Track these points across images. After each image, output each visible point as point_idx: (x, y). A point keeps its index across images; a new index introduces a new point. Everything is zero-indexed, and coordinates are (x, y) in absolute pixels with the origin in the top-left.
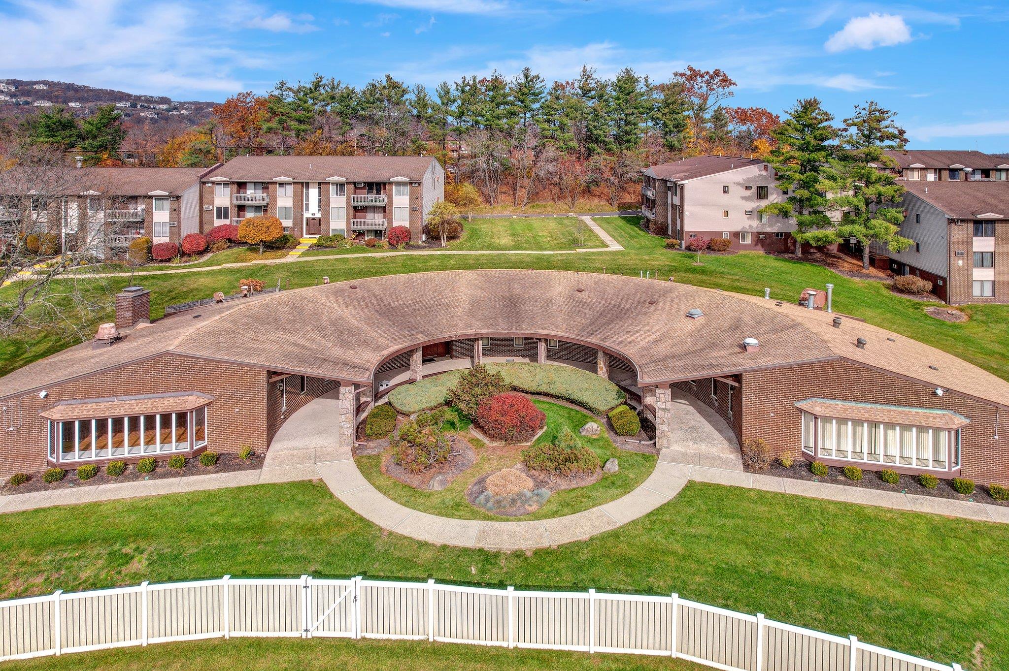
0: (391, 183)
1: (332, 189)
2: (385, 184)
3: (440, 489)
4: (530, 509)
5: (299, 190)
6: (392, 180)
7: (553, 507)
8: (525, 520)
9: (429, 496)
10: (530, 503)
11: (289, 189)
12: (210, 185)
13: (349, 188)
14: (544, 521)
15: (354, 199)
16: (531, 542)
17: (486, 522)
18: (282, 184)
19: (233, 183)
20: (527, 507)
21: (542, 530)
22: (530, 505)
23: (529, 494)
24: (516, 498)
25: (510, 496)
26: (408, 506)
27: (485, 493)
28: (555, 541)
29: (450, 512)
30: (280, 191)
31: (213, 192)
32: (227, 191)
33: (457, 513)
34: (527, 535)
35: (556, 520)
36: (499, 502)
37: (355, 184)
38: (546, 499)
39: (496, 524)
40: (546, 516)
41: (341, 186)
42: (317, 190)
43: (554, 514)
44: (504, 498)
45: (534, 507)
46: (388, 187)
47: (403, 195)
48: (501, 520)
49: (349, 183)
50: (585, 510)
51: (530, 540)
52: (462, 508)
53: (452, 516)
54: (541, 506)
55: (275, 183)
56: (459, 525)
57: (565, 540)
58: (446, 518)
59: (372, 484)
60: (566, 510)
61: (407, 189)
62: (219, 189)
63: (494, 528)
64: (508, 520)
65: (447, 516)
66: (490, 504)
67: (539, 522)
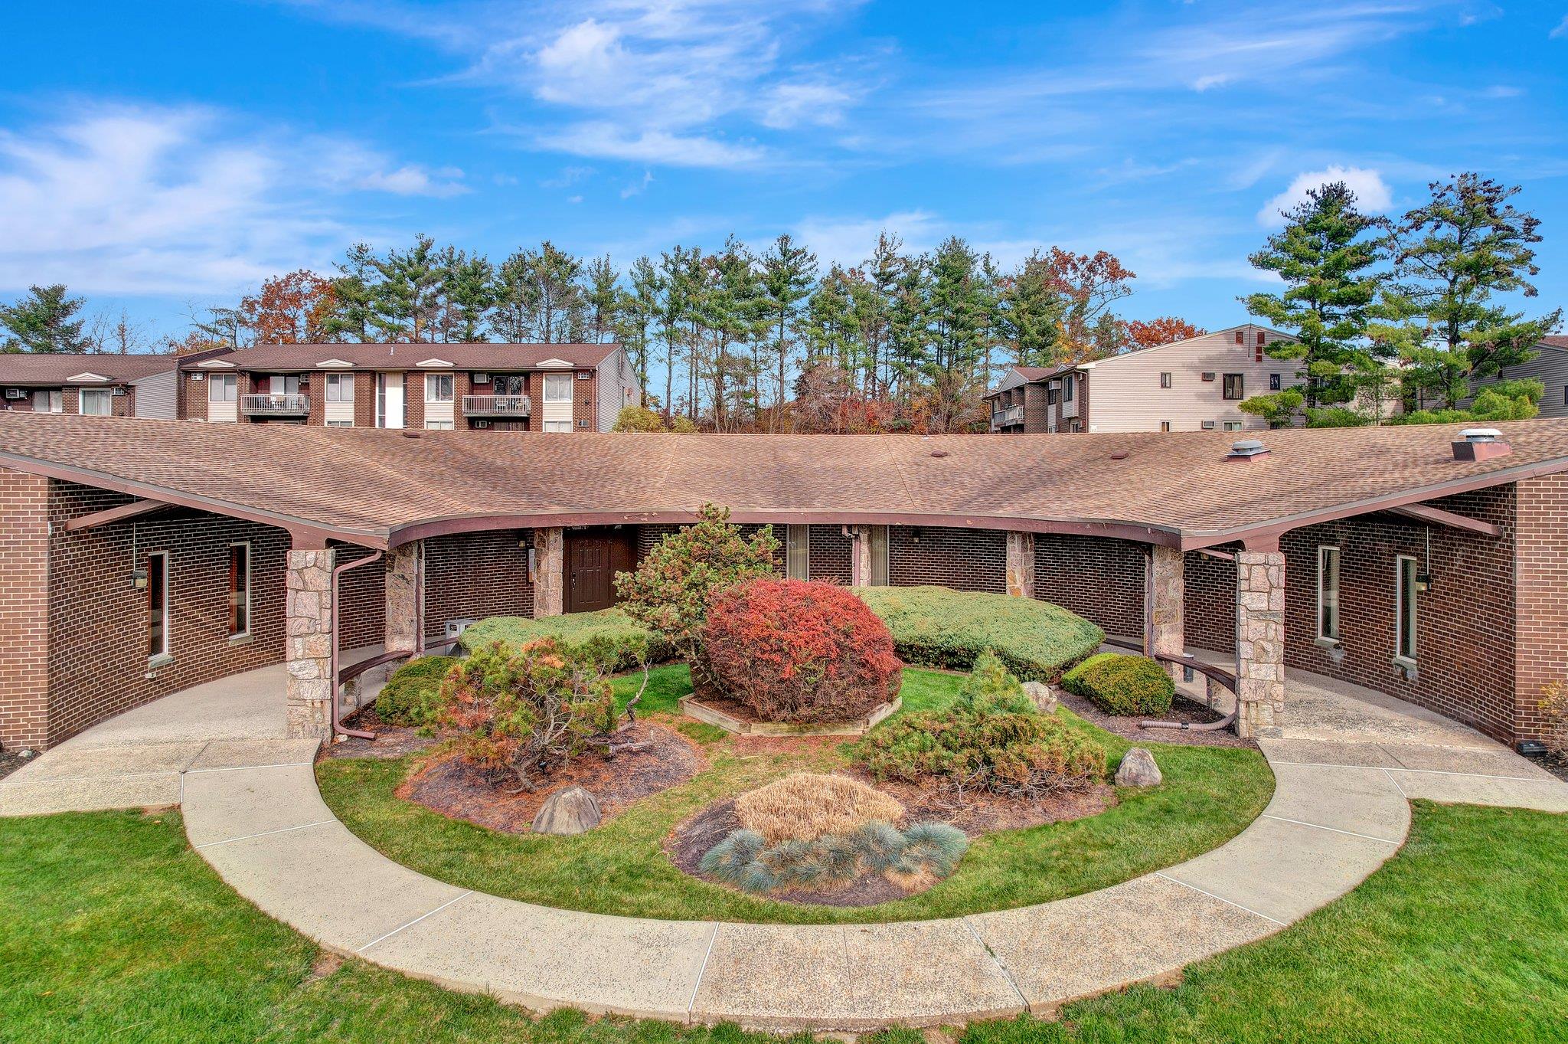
0: (541, 372)
1: (428, 385)
2: (526, 375)
3: (576, 830)
4: (905, 882)
5: (367, 388)
6: (541, 365)
7: (993, 875)
8: (897, 918)
9: (532, 850)
10: (905, 862)
11: (348, 387)
12: (199, 377)
13: (459, 383)
14: (974, 919)
15: (471, 404)
16: (941, 996)
17: (741, 927)
18: (334, 375)
19: (243, 373)
20: (892, 875)
21: (971, 950)
22: (906, 871)
23: (894, 836)
24: (848, 845)
25: (829, 842)
26: (448, 880)
27: (737, 834)
28: (1042, 987)
29: (601, 894)
30: (330, 390)
31: (204, 393)
32: (233, 390)
33: (627, 897)
34: (918, 969)
35: (1018, 916)
36: (786, 860)
37: (471, 374)
38: (956, 854)
39: (786, 934)
40: (976, 904)
41: (443, 377)
42: (401, 390)
43: (1004, 898)
44: (808, 850)
45: (921, 877)
46: (533, 381)
47: (562, 396)
48: (803, 919)
49: (458, 372)
50: (1115, 882)
51: (935, 985)
52: (649, 883)
53: (613, 908)
54: (943, 876)
55: (321, 372)
56: (634, 938)
57: (1086, 985)
58: (584, 916)
59: (342, 819)
60: (1044, 886)
61: (568, 386)
62: (216, 387)
63: (777, 946)
64: (831, 920)
65: (590, 906)
66: (756, 867)
67: (954, 922)
